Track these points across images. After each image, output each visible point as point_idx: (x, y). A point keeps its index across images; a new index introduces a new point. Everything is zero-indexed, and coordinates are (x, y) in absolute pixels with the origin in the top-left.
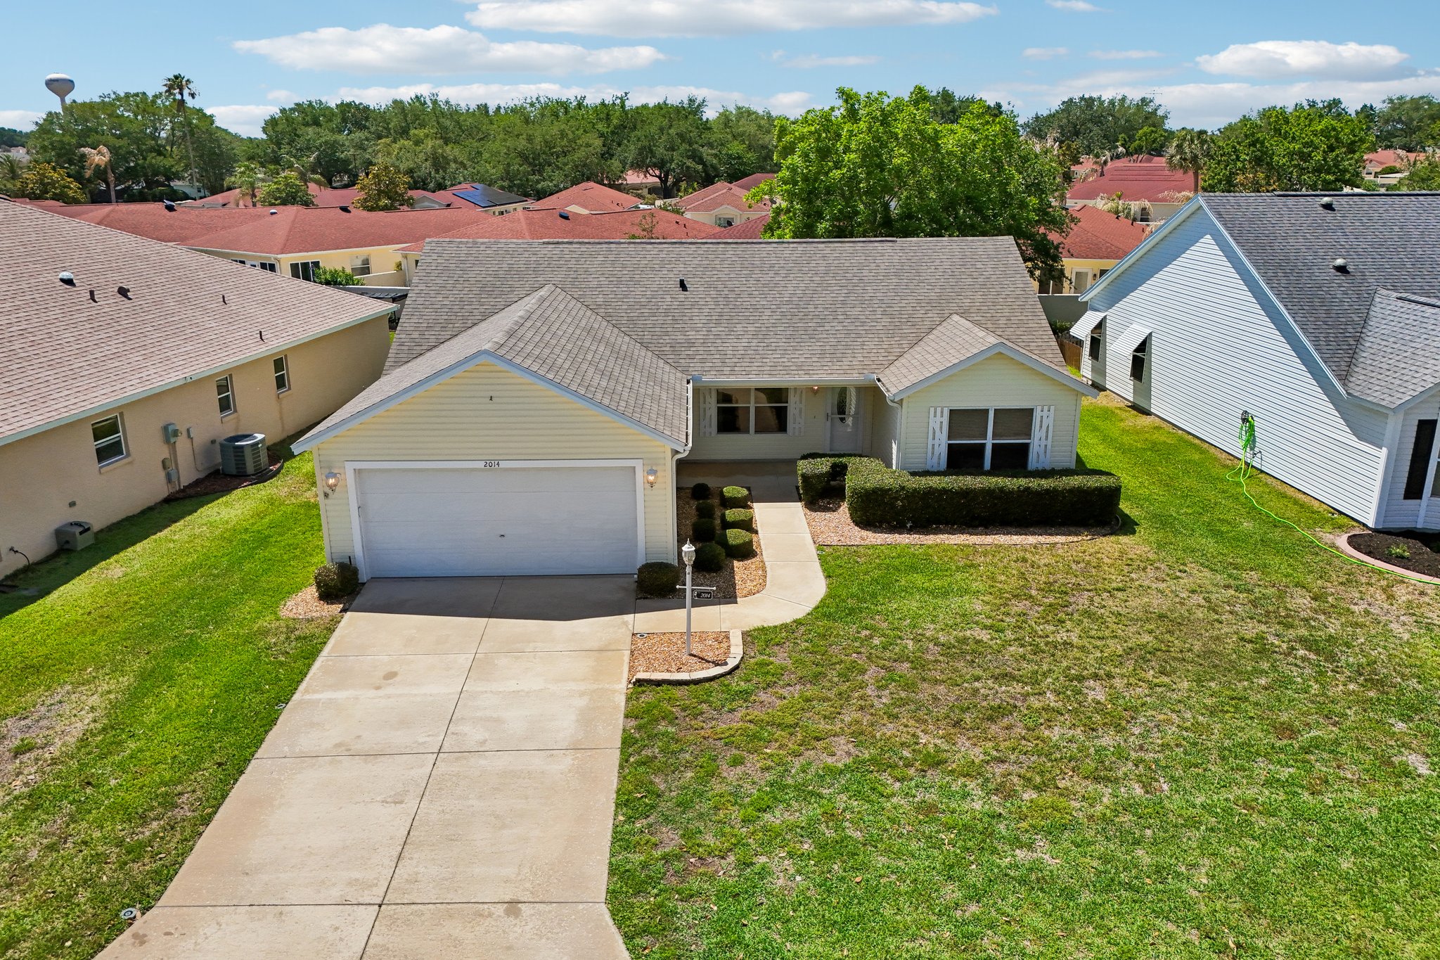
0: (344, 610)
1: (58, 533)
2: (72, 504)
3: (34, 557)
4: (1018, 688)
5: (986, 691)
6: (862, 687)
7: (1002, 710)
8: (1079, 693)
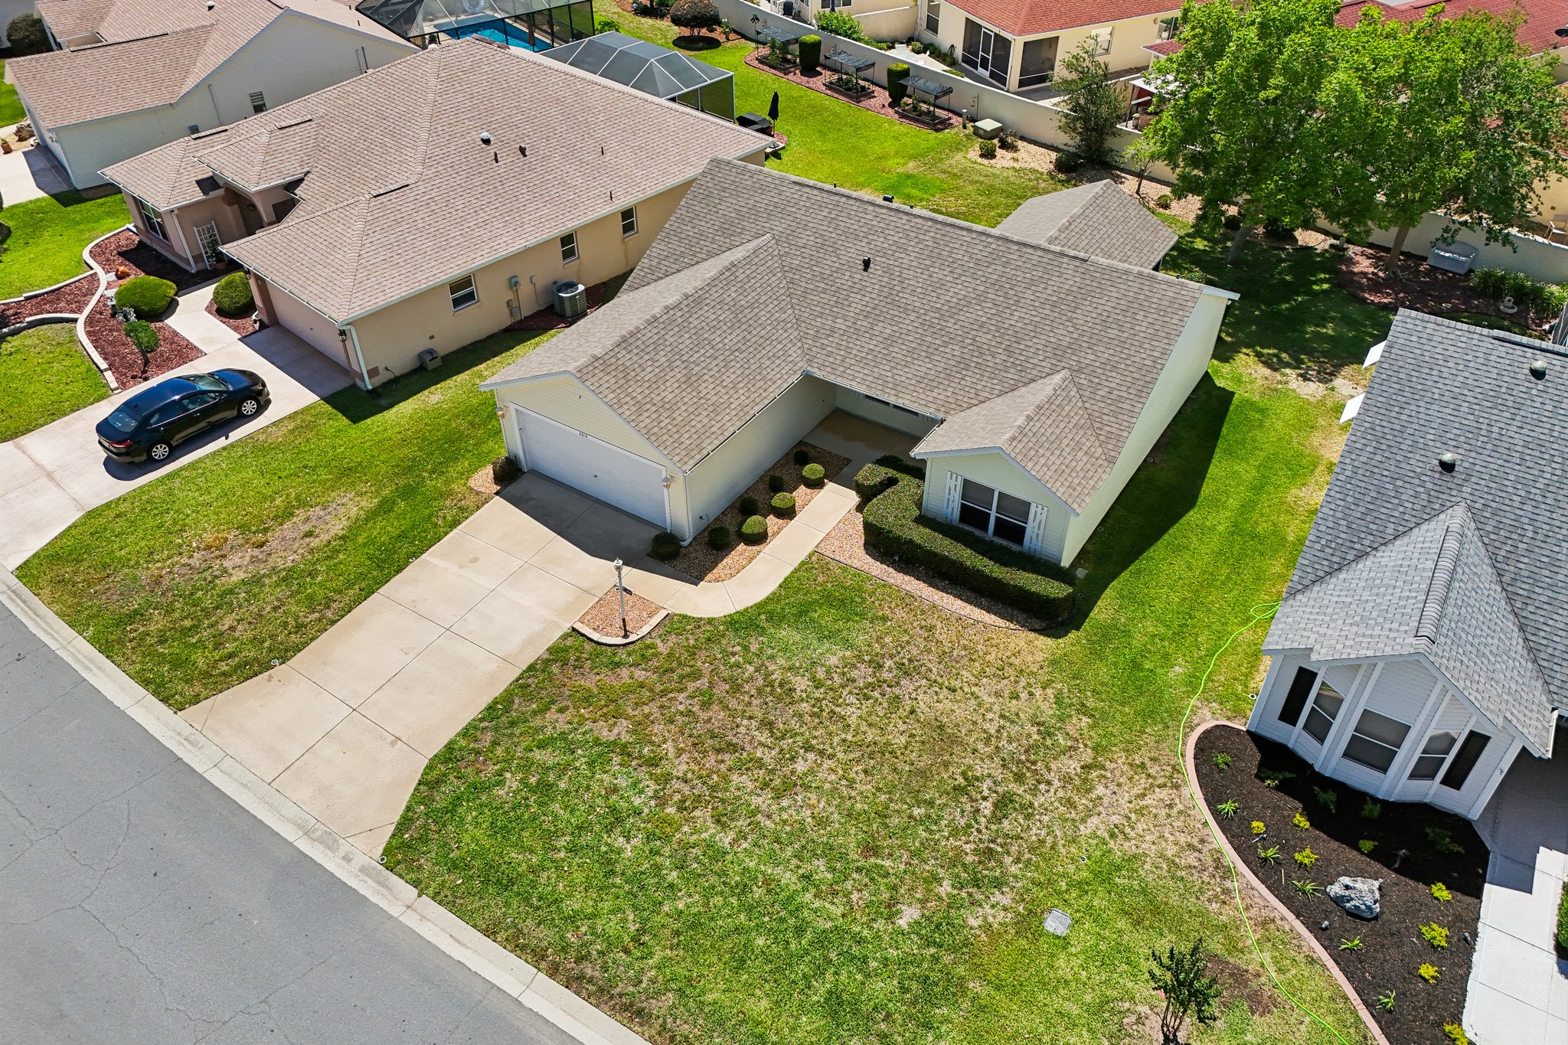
0: (497, 493)
1: (420, 356)
2: (432, 337)
3: (398, 373)
4: (764, 737)
5: (742, 730)
6: (681, 691)
7: (733, 748)
8: (792, 759)
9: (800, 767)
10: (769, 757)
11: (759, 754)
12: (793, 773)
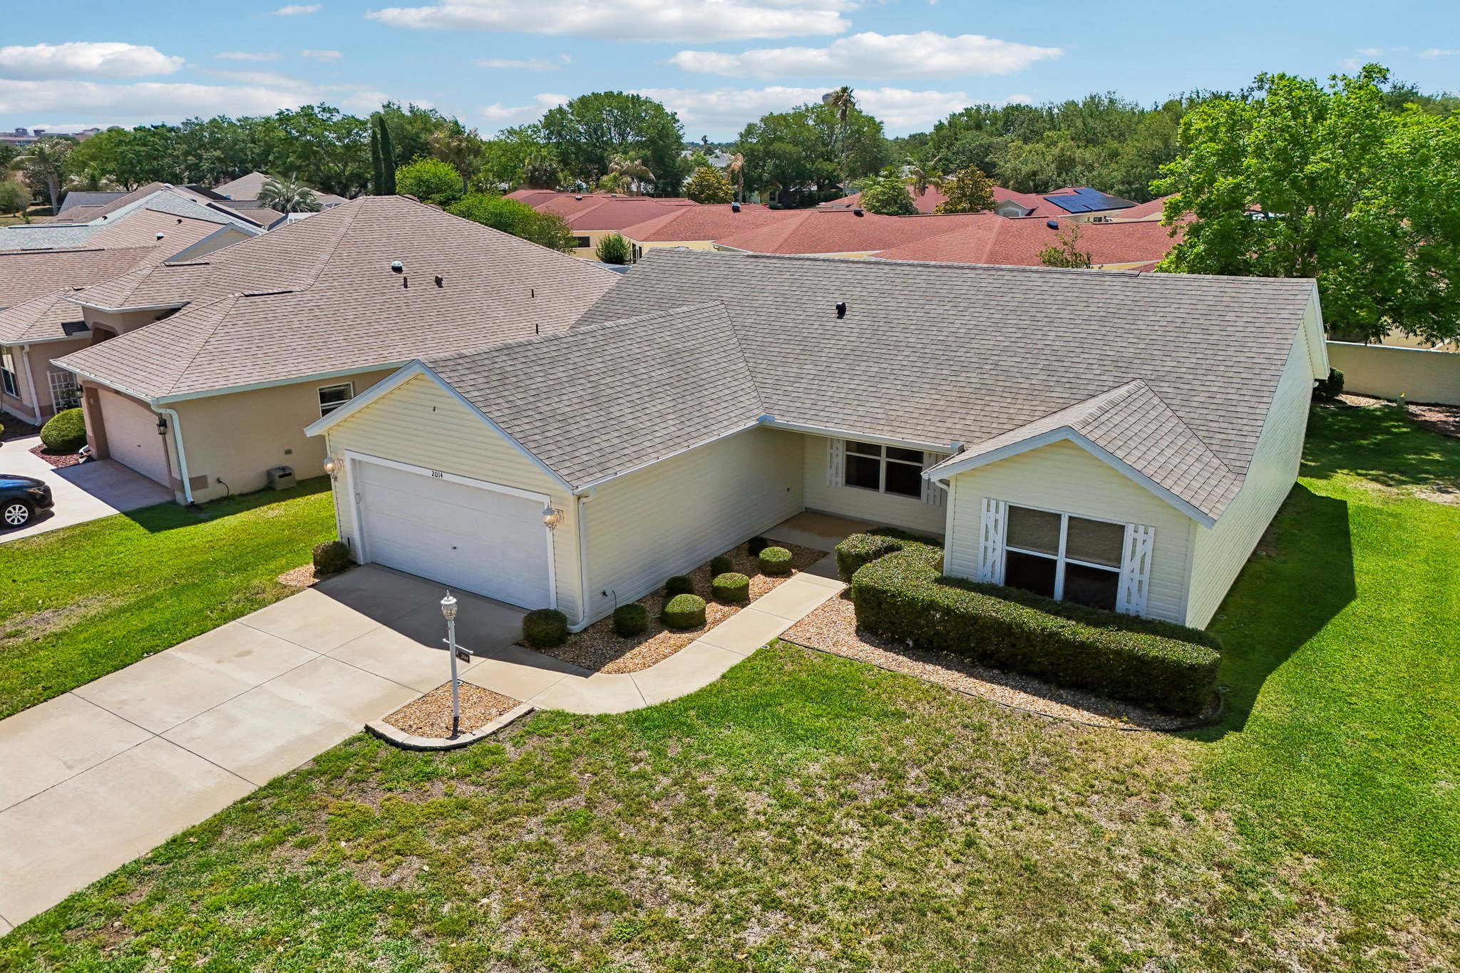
0: (311, 586)
1: (269, 474)
2: (288, 452)
3: (234, 491)
4: (684, 884)
5: (641, 873)
6: (535, 813)
7: (617, 903)
8: (738, 923)
9: (754, 937)
10: (691, 919)
11: (670, 914)
12: (738, 946)
